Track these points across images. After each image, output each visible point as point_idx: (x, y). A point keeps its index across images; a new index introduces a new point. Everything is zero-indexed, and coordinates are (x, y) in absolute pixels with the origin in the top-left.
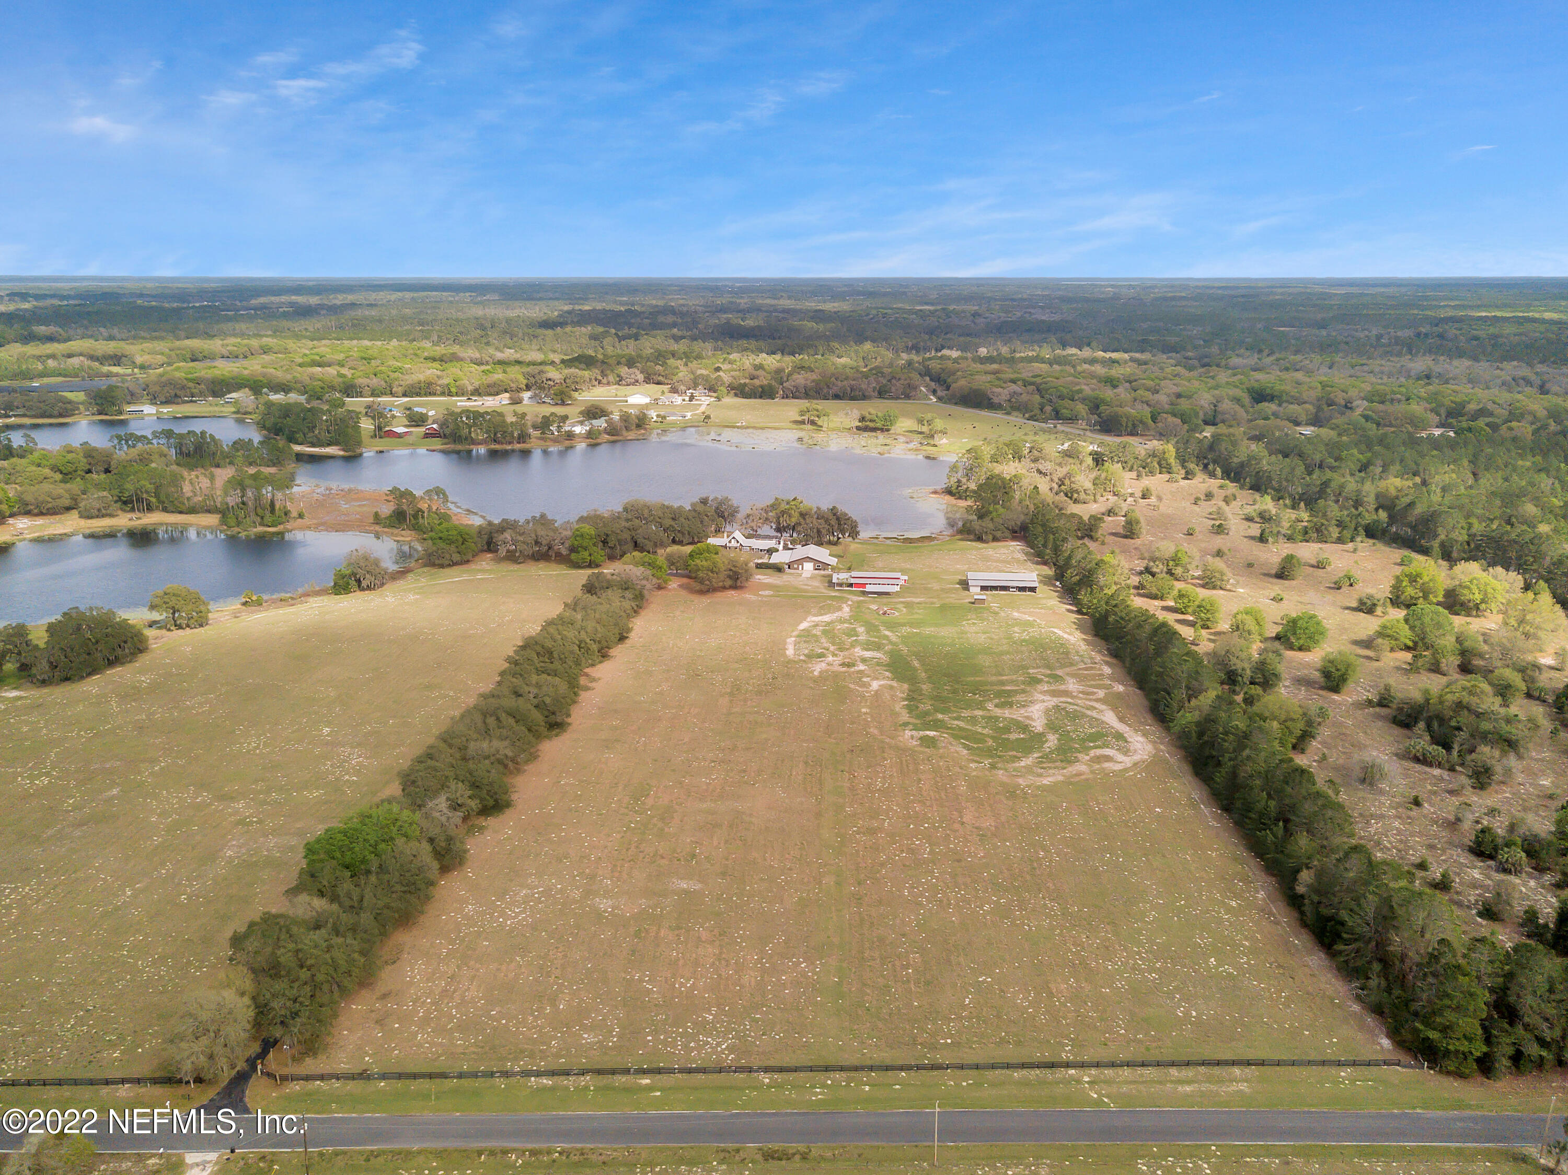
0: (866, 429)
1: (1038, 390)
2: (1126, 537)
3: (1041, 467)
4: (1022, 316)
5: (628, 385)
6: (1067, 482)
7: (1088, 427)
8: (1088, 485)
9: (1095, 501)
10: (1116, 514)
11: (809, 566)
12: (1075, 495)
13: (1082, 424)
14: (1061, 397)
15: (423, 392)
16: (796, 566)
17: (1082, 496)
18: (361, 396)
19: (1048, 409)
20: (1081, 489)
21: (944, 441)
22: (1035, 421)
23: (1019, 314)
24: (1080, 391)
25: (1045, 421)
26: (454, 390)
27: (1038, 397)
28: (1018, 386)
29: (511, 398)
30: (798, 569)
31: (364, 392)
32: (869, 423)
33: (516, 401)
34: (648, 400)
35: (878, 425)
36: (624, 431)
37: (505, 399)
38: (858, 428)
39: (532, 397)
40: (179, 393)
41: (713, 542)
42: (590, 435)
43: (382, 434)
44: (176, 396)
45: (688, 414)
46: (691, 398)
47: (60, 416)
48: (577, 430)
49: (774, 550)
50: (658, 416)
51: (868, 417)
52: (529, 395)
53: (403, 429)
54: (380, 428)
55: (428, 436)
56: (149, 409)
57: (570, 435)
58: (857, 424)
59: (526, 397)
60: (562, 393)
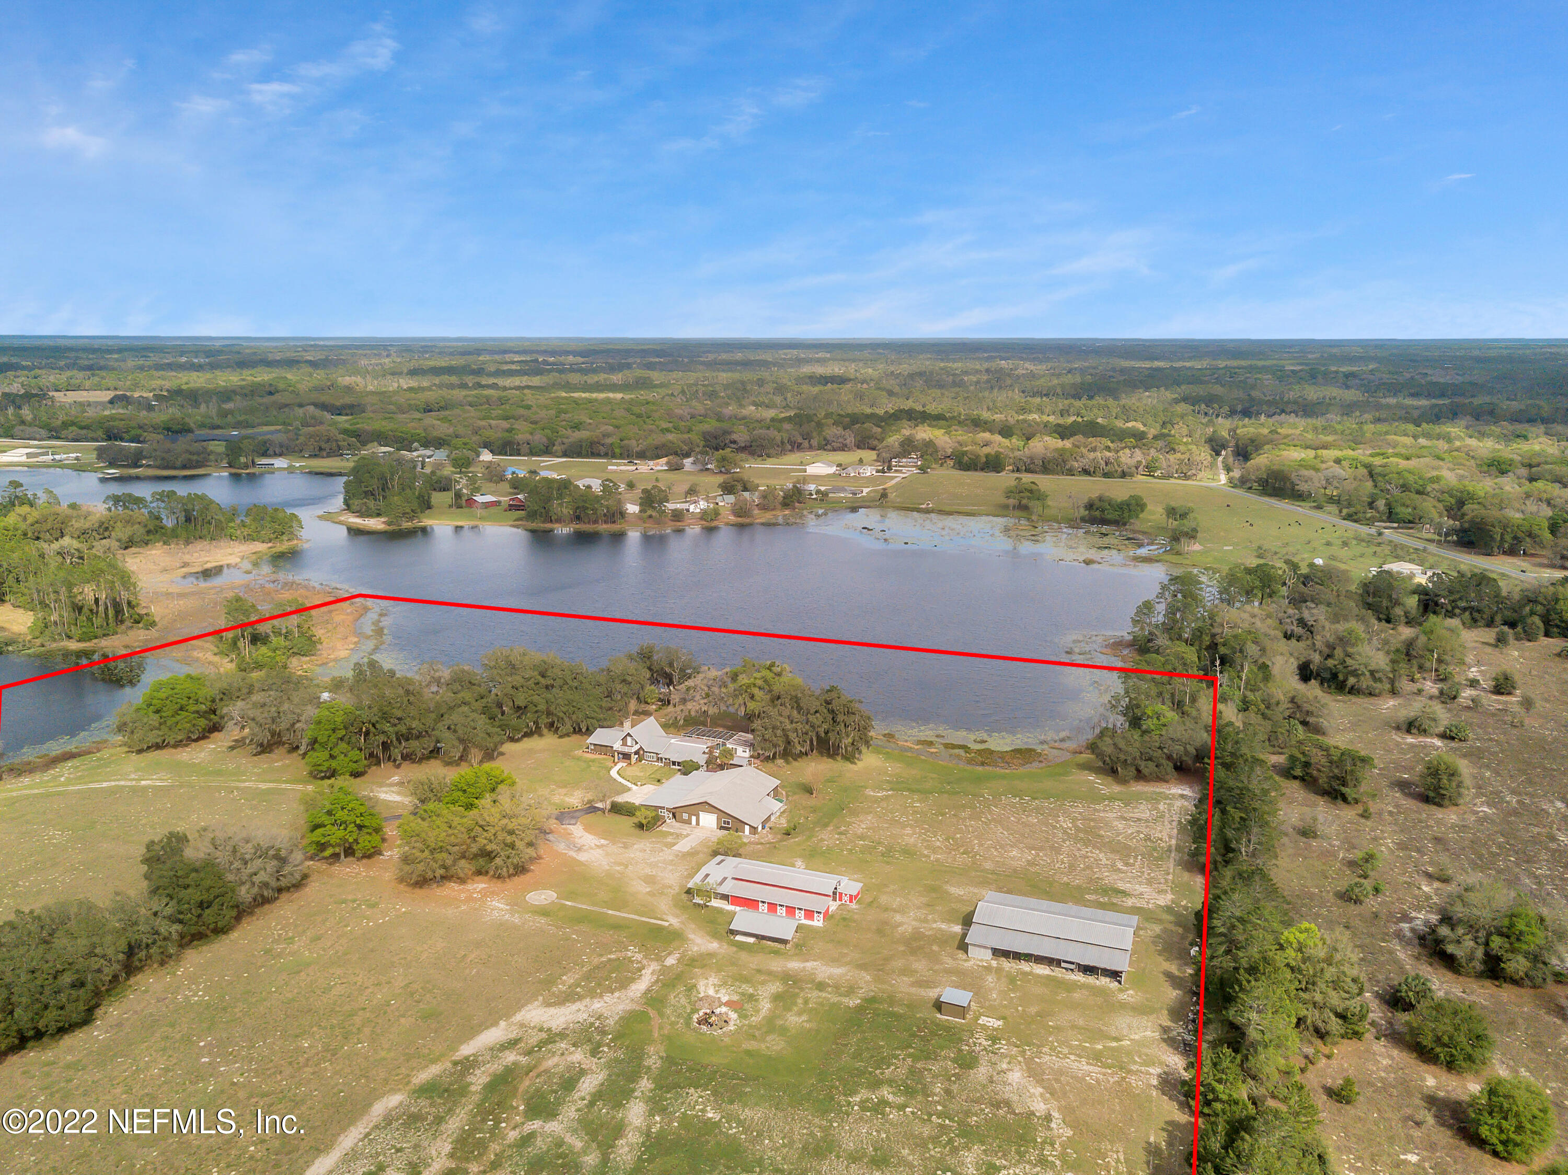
0: (1093, 521)
1: (1371, 475)
2: (1426, 799)
3: (1306, 615)
4: (1412, 378)
5: (834, 450)
6: (1339, 652)
7: (1436, 537)
8: (1380, 661)
9: (1394, 692)
10: (1424, 732)
11: (709, 820)
12: (1352, 681)
13: (1428, 532)
14: (1405, 488)
15: (584, 452)
16: (685, 816)
17: (1366, 682)
18: (519, 455)
19: (1381, 504)
20: (1362, 668)
21: (1197, 547)
22: (1355, 521)
23: (1408, 376)
24: (1437, 479)
25: (1370, 522)
26: (617, 451)
27: (1369, 484)
28: (1343, 469)
29: (667, 463)
30: (689, 822)
31: (522, 451)
32: (1097, 513)
33: (676, 468)
34: (832, 470)
35: (1110, 516)
36: (756, 512)
37: (661, 464)
38: (1083, 520)
39: (694, 463)
40: (323, 445)
41: (600, 736)
42: (704, 515)
43: (463, 503)
44: (321, 449)
45: (866, 490)
46: (890, 468)
47: (184, 467)
48: (692, 508)
49: (687, 768)
50: (818, 492)
51: (1098, 504)
52: (690, 460)
53: (489, 498)
54: (458, 495)
55: (511, 508)
56: (280, 463)
57: (678, 516)
58: (1083, 512)
59: (688, 462)
60: (724, 459)
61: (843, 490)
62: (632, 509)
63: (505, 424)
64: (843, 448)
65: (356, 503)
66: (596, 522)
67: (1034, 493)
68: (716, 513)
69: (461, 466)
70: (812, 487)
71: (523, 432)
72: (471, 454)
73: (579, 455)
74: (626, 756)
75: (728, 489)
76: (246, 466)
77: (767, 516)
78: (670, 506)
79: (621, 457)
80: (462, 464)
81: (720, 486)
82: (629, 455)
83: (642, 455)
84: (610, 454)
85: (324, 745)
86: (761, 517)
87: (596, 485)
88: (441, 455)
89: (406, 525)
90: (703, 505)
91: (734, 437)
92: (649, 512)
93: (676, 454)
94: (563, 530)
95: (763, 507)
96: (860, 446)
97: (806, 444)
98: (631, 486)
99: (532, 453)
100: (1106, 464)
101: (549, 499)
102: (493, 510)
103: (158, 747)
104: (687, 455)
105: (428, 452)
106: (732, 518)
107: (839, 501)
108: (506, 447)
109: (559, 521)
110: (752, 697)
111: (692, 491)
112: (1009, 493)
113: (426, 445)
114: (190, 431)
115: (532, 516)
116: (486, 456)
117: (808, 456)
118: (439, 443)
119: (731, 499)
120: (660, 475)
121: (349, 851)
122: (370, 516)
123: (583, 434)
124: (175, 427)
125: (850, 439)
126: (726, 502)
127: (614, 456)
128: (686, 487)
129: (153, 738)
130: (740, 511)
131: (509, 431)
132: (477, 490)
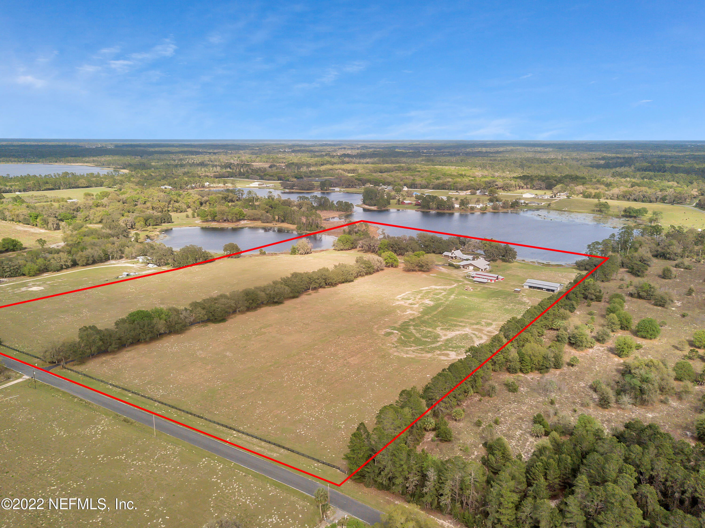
0: (626, 216)
5: (536, 189)
10: (680, 267)
11: (471, 268)
15: (440, 188)
16: (466, 267)
18: (417, 188)
26: (452, 187)
29: (471, 192)
32: (628, 214)
33: (473, 194)
34: (533, 196)
35: (632, 214)
36: (500, 208)
37: (468, 192)
38: (623, 216)
39: (480, 192)
40: (350, 184)
41: (446, 253)
42: (481, 209)
43: (400, 203)
44: (349, 185)
45: (543, 203)
46: (555, 196)
47: (308, 190)
48: (477, 206)
49: (467, 260)
50: (524, 203)
51: (628, 210)
52: (479, 191)
53: (409, 202)
54: (399, 200)
55: (416, 205)
56: (337, 189)
57: (472, 209)
58: (623, 213)
59: (478, 192)
60: (491, 191)
61: (534, 203)
62: (457, 206)
63: (412, 178)
64: (540, 189)
65: (367, 202)
66: (444, 210)
67: (606, 206)
68: (486, 208)
69: (397, 192)
70: (522, 201)
71: (418, 180)
72: (401, 187)
73: (438, 189)
74: (452, 258)
75: (491, 201)
76: (326, 190)
77: (505, 210)
78: (470, 205)
79: (454, 190)
80: (399, 191)
81: (488, 200)
82: (457, 189)
83: (462, 189)
84: (450, 189)
85: (382, 249)
86: (501, 210)
87: (445, 198)
88: (390, 188)
89: (383, 209)
90: (481, 205)
91: (497, 183)
92: (462, 207)
93: (474, 189)
94: (433, 212)
95: (503, 207)
96: (547, 188)
97: (525, 187)
98: (457, 199)
99: (422, 188)
100: (644, 197)
101: (429, 202)
102: (411, 205)
103: (342, 250)
104: (478, 189)
105: (385, 187)
106: (491, 210)
107: (532, 206)
108: (413, 186)
109: (432, 209)
110: (486, 246)
111: (478, 201)
112: (596, 205)
113: (384, 184)
114: (302, 178)
115: (423, 207)
116: (405, 189)
117: (525, 190)
118: (389, 184)
119: (492, 204)
120: (467, 196)
121: (392, 266)
122: (372, 206)
123: (441, 181)
124: (298, 177)
125: (543, 185)
126: (490, 205)
127: (451, 190)
128: (476, 200)
129: (342, 248)
130: (495, 208)
131: (414, 180)
132: (404, 199)
